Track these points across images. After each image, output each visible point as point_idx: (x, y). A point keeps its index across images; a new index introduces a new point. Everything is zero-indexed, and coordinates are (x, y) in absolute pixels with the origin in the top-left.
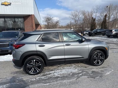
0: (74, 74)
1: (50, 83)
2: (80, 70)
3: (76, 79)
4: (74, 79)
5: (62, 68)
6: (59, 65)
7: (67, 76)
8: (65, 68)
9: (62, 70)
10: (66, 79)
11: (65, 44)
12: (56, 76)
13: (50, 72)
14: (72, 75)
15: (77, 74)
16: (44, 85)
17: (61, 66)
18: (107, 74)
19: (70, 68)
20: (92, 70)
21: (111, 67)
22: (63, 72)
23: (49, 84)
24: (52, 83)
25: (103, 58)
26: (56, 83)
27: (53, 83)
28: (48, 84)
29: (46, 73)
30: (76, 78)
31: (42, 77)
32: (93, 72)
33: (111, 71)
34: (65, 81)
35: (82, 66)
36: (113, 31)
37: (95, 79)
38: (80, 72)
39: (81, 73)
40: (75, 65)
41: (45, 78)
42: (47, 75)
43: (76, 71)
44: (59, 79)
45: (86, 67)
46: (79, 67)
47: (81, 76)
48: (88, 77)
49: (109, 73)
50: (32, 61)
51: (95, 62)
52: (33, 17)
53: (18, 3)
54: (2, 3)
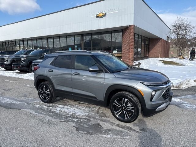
3: (60, 122)
11: (73, 72)
29: (55, 105)
32: (96, 125)
43: (82, 114)
44: (51, 114)
45: (102, 116)
48: (74, 127)
50: (43, 86)
51: (116, 112)
52: (132, 28)
53: (114, 11)
54: (97, 15)
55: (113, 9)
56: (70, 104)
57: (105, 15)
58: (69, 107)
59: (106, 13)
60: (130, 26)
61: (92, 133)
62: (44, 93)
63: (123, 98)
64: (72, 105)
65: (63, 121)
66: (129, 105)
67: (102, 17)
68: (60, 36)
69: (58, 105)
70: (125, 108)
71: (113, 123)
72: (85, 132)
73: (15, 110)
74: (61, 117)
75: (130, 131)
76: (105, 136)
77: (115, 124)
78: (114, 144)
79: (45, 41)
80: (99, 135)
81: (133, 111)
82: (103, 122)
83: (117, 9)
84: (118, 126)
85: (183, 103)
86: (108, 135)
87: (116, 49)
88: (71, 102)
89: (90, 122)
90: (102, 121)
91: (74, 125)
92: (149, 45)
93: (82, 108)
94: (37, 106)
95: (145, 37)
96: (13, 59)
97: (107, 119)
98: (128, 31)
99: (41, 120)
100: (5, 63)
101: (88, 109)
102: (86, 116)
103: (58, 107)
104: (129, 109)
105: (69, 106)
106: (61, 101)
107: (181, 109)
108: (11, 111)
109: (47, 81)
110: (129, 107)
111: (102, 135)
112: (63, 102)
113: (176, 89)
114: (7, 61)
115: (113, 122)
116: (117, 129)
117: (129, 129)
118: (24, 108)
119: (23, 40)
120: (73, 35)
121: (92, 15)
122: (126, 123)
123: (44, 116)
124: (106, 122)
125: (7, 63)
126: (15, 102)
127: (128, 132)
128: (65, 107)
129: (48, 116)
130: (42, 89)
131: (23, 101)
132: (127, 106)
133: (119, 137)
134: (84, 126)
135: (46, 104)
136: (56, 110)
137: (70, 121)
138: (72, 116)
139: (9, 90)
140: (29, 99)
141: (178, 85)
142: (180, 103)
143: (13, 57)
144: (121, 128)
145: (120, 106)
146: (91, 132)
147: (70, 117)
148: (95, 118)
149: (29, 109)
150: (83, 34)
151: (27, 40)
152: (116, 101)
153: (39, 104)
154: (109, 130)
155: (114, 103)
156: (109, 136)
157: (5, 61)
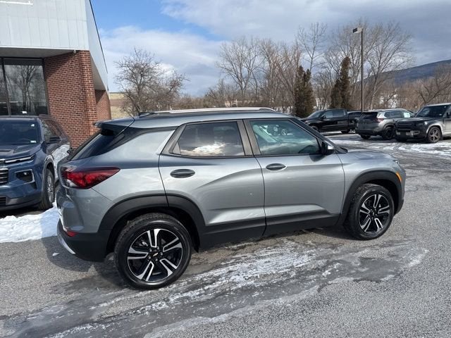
0: (302, 274)
1: (231, 314)
2: (318, 259)
3: (319, 290)
4: (313, 291)
5: (249, 255)
6: (235, 247)
7: (282, 282)
8: (263, 253)
9: (255, 264)
10: (283, 295)
11: (264, 164)
12: (240, 286)
13: (211, 273)
14: (297, 277)
15: (312, 272)
16: (212, 324)
17: (243, 248)
18: (412, 264)
19: (282, 254)
20: (360, 254)
21: (415, 240)
22: (261, 271)
23: (226, 315)
24: (239, 313)
25: (388, 212)
26: (250, 310)
27: (240, 310)
28: (223, 317)
29: (198, 278)
30: (317, 287)
31: (189, 294)
32: (364, 261)
33: (420, 252)
34: (281, 300)
35: (318, 245)
36: (380, 116)
37: (381, 284)
38: (321, 263)
39: (324, 268)
40: (293, 240)
41: (204, 298)
42: (207, 284)
43: (304, 261)
44: (256, 294)
45: (334, 247)
46: (311, 246)
47: (330, 278)
48: (357, 281)
49: (418, 262)
50: (149, 232)
51: (363, 227)
60: (78, 51)
63: (375, 195)
70: (376, 213)
75: (406, 244)
80: (408, 267)
84: (381, 246)
87: (24, 113)
104: (384, 210)
111: (410, 265)
116: (392, 250)
117: (397, 242)
132: (378, 208)
144: (390, 246)
145: (368, 212)
155: (360, 211)
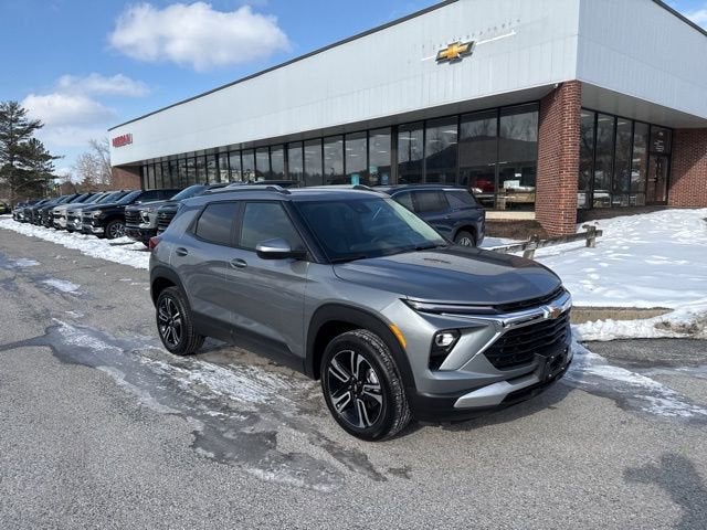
18: (257, 471)
21: (379, 480)
29: (197, 362)
35: (308, 401)
47: (200, 416)
48: (194, 433)
51: (335, 401)
52: (568, 94)
53: (501, 34)
54: (442, 54)
55: (500, 27)
56: (238, 364)
57: (467, 52)
58: (228, 373)
59: (471, 45)
60: (561, 85)
61: (227, 460)
62: (169, 321)
63: (353, 353)
64: (244, 367)
65: (177, 412)
66: (373, 378)
67: (461, 60)
68: (321, 137)
69: (203, 363)
70: (360, 389)
71: (320, 437)
72: (212, 455)
73: (80, 369)
74: (183, 401)
75: (351, 469)
76: (259, 472)
77: (326, 439)
78: (264, 504)
79: (278, 155)
80: (245, 470)
81: (379, 398)
82: (292, 430)
83: (515, 24)
84: (330, 447)
85: (655, 394)
86: (272, 471)
87: (517, 175)
88: (250, 356)
89: (251, 424)
90: (293, 425)
91: (199, 427)
92: (669, 155)
93: (267, 379)
94: (144, 361)
95: (650, 125)
96: (160, 213)
97: (315, 420)
98: (556, 104)
99: (121, 404)
100: (141, 226)
101: (280, 382)
102: (256, 405)
103: (199, 368)
104: (372, 391)
105: (233, 369)
106: (224, 351)
107: (624, 415)
108: (66, 371)
109: (173, 285)
110: (371, 384)
111: (251, 471)
112: (226, 354)
113: (678, 336)
114: (147, 218)
115: (326, 431)
116: (317, 457)
117: (359, 460)
118: (105, 364)
119: (216, 153)
120: (366, 130)
121: (424, 56)
122: (361, 442)
123: (139, 393)
124: (302, 430)
125: (147, 226)
126: (99, 345)
127: (346, 471)
128: (220, 371)
129: (148, 394)
130: (165, 310)
131: (120, 344)
132: (365, 381)
133: (300, 483)
134: (225, 435)
135: (175, 356)
136: (188, 376)
137: (195, 416)
138: (216, 400)
139: (110, 308)
140: (139, 340)
141: (689, 322)
142: (644, 390)
143: (160, 208)
144: (334, 455)
145: (345, 379)
146: (229, 455)
147: (206, 402)
148: (277, 415)
149: (119, 367)
150: (395, 126)
151: (229, 151)
152: (334, 362)
153: (155, 356)
154: (289, 457)
155: (330, 369)
156: (271, 476)
157: (141, 221)
